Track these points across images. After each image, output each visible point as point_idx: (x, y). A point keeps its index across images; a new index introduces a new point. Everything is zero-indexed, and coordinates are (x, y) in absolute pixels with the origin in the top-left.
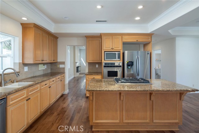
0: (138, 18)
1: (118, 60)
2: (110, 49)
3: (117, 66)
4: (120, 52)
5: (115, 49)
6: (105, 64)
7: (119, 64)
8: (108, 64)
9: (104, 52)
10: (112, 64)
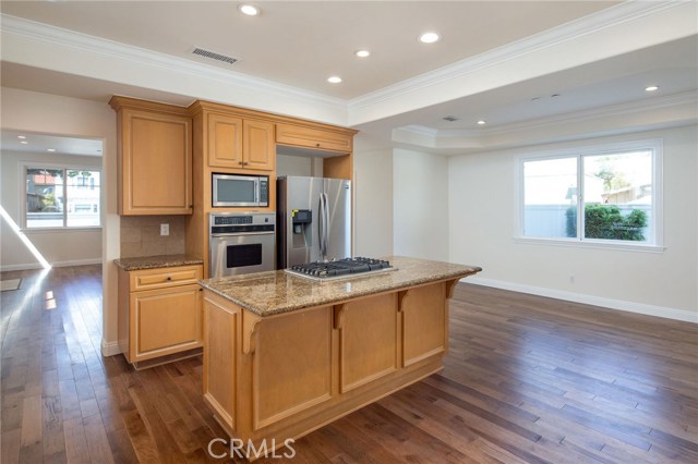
0: (335, 80)
1: (261, 204)
2: (235, 164)
3: (260, 228)
4: (268, 176)
5: (254, 165)
6: (218, 219)
7: (266, 220)
8: (229, 219)
9: (213, 173)
10: (242, 219)
